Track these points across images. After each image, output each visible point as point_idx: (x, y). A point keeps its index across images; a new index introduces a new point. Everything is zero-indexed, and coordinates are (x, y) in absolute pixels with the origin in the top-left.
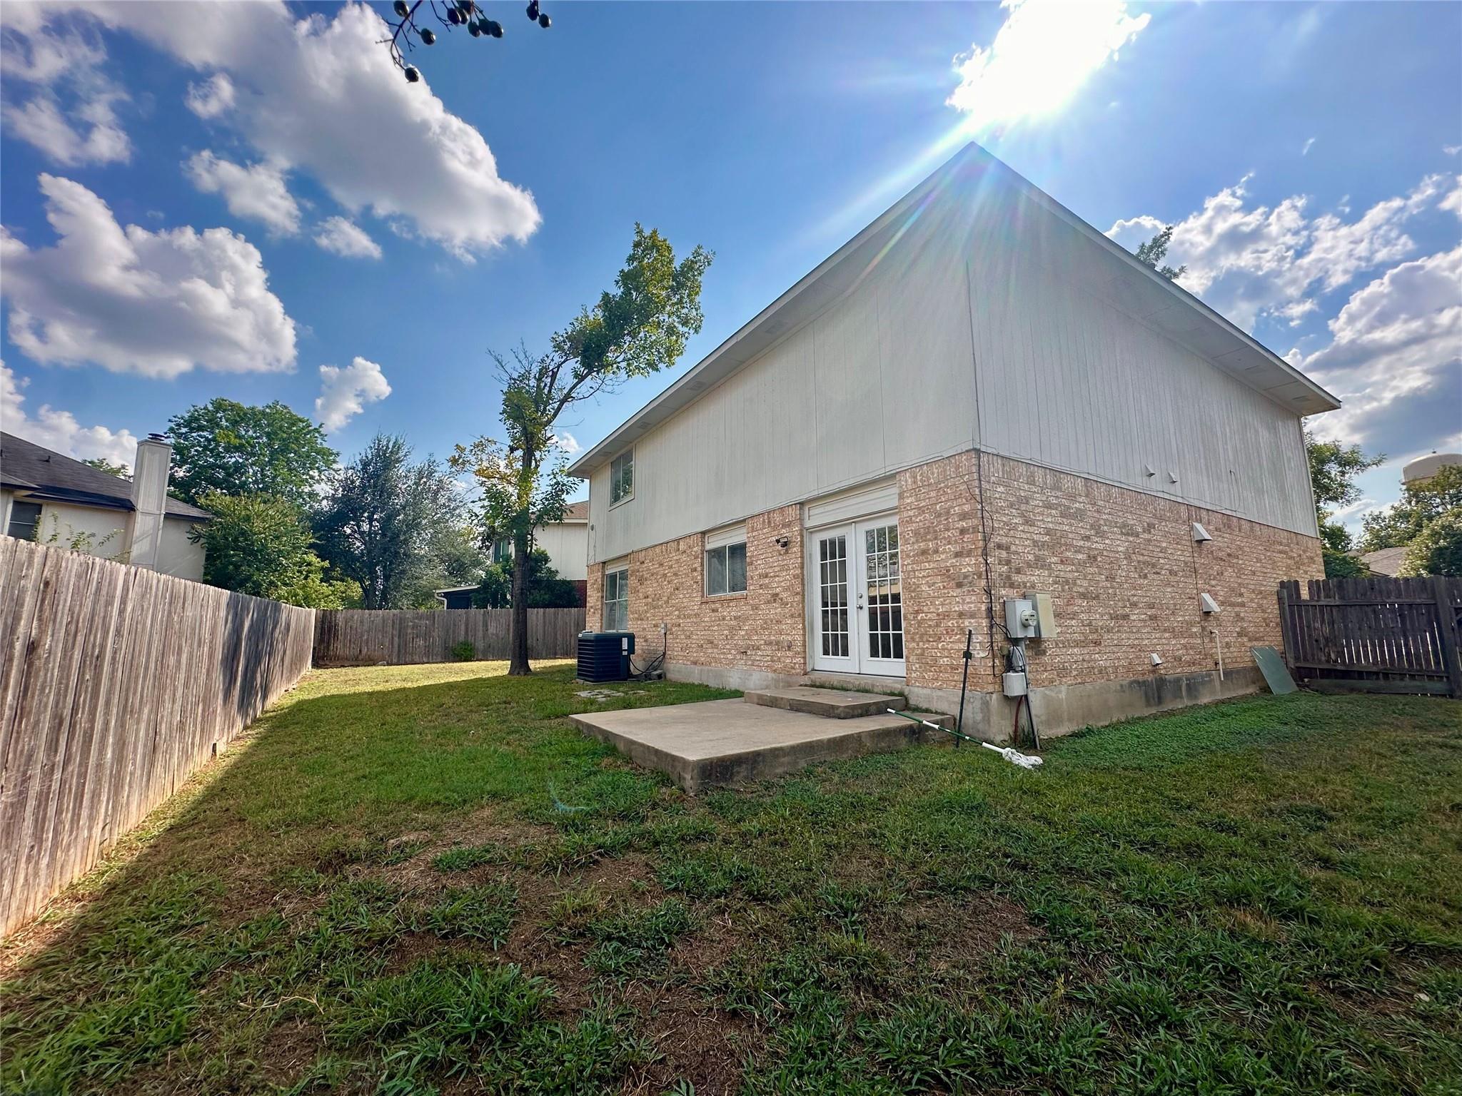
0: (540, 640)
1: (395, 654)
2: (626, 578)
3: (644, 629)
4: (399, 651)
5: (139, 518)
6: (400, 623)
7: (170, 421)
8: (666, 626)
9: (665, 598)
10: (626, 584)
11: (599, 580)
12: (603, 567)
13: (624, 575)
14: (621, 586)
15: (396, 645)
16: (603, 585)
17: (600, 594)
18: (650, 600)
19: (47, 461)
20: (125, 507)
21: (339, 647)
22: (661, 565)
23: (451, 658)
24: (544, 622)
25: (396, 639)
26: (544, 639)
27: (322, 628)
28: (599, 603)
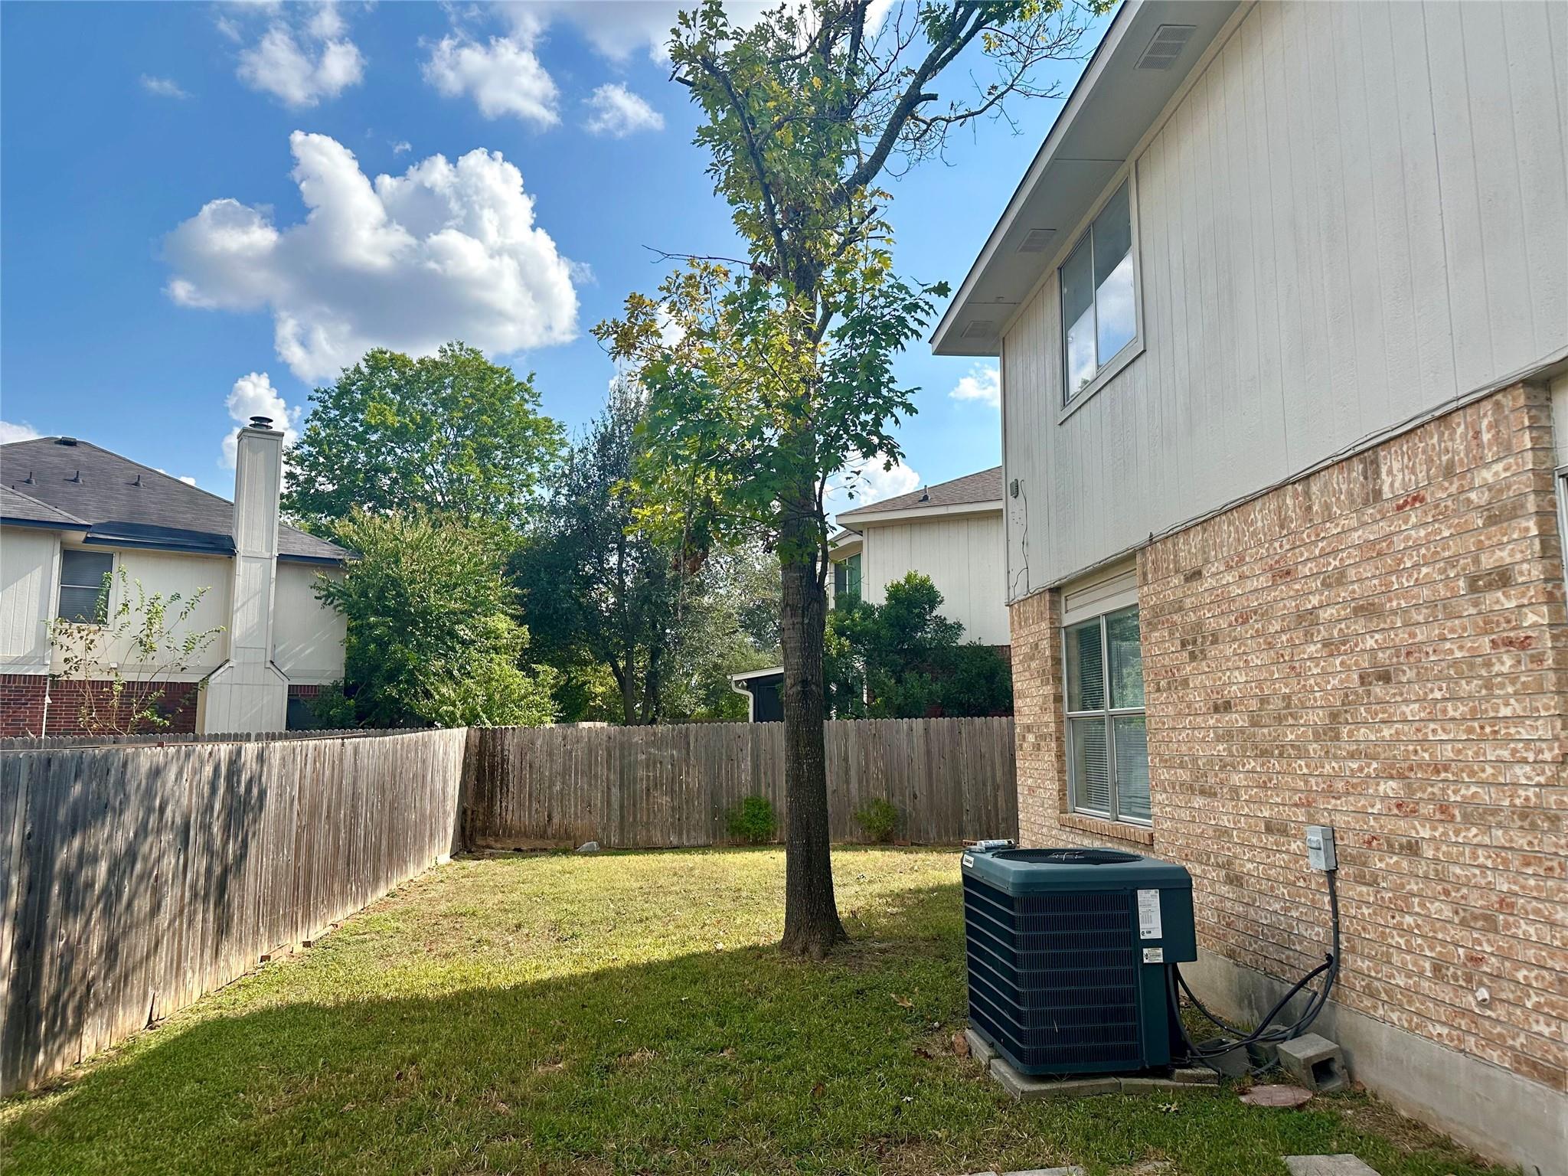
0: (922, 799)
1: (615, 824)
2: (1133, 634)
3: (1222, 833)
4: (622, 817)
5: (241, 565)
6: (622, 757)
7: (310, 398)
8: (1332, 836)
9: (1317, 717)
10: (1136, 653)
11: (1045, 644)
12: (1054, 605)
13: (1122, 624)
14: (1119, 662)
15: (616, 805)
16: (1056, 661)
17: (1049, 690)
18: (1237, 719)
19: (137, 484)
20: (221, 548)
21: (512, 811)
22: (1284, 574)
23: (727, 837)
24: (928, 753)
25: (615, 791)
26: (931, 792)
27: (480, 769)
28: (1049, 717)
